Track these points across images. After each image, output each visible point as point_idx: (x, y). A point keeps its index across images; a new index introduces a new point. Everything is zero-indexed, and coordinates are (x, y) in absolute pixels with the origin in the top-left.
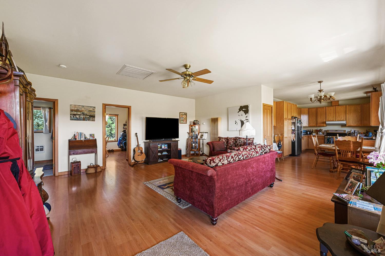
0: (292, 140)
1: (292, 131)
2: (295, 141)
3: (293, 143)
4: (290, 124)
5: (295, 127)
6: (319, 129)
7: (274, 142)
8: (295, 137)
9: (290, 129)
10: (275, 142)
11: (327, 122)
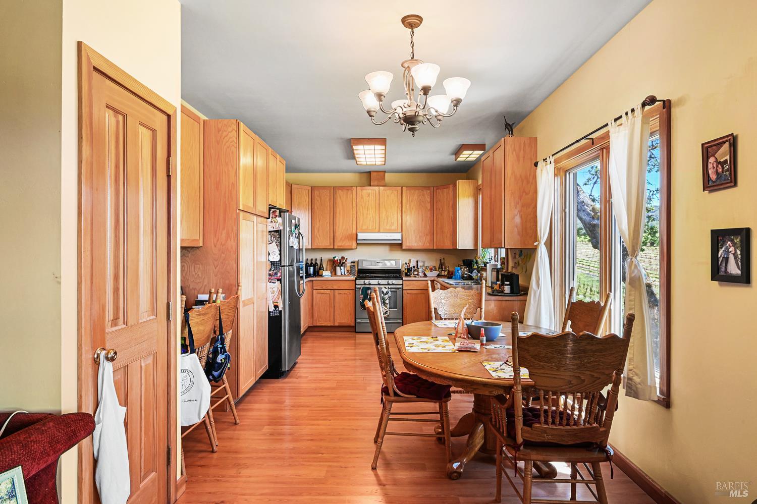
0: (272, 309)
1: (269, 267)
2: (280, 312)
3: (274, 321)
4: (265, 241)
5: (280, 251)
6: (338, 256)
7: (184, 350)
8: (282, 292)
9: (263, 259)
10: (188, 347)
11: (361, 236)
